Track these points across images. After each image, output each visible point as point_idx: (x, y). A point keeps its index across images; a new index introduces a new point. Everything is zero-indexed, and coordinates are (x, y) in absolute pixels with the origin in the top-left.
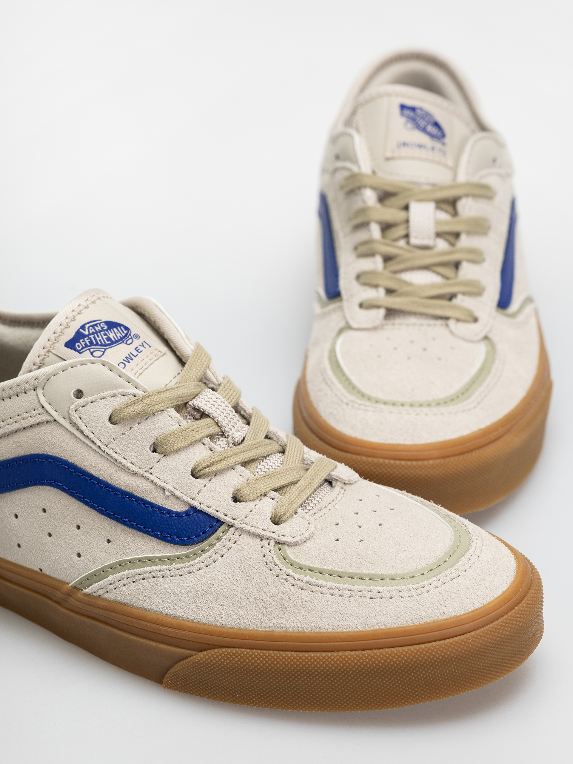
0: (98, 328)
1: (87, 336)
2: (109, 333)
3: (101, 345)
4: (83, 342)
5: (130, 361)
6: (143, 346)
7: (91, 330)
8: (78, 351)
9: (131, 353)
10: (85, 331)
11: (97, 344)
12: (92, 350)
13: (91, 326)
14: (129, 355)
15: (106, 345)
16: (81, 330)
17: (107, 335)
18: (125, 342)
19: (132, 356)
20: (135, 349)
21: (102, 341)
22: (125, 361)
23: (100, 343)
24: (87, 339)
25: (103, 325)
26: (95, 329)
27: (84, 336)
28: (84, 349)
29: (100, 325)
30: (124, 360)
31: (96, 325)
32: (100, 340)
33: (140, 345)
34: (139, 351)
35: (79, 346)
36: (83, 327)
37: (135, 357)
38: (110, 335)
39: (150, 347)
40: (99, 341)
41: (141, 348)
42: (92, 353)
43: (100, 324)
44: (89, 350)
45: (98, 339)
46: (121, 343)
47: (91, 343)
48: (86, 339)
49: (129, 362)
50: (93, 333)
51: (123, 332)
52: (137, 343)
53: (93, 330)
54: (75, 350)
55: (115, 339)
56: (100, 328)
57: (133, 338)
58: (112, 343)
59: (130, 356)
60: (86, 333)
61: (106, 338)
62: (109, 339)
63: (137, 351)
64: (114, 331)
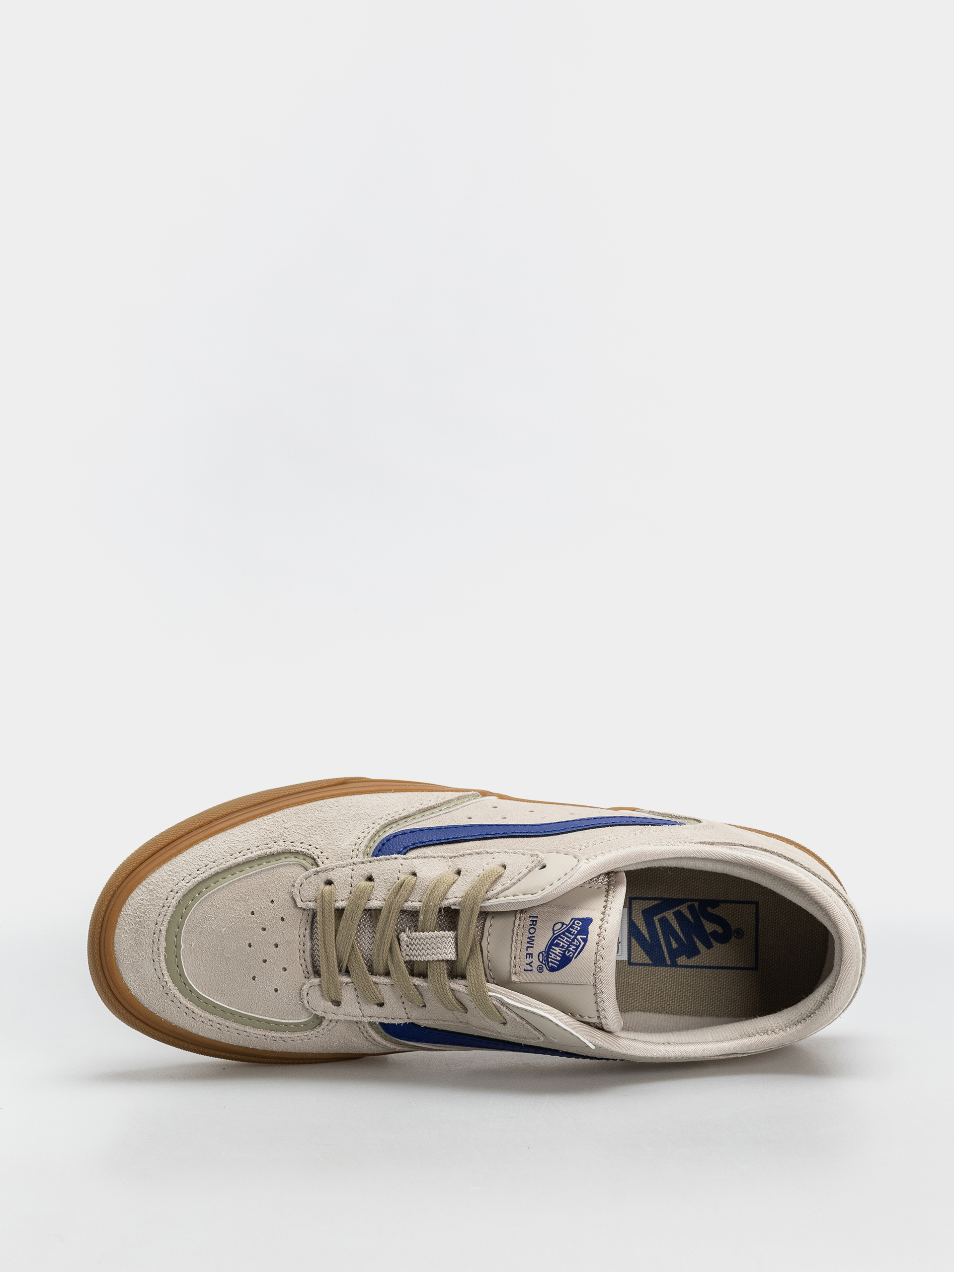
0: (572, 948)
1: (576, 936)
2: (561, 950)
3: (559, 936)
4: (577, 928)
5: (528, 940)
6: (529, 964)
7: (576, 943)
8: (576, 919)
9: (533, 947)
10: (581, 938)
11: (563, 933)
12: (565, 926)
13: (579, 946)
14: (533, 944)
15: (556, 938)
16: (585, 937)
17: (561, 947)
18: (544, 953)
19: (530, 945)
20: (532, 954)
21: (561, 939)
22: (532, 937)
23: (562, 935)
24: (574, 932)
25: (571, 954)
26: (574, 945)
27: (579, 933)
28: (571, 923)
29: (572, 952)
30: (534, 936)
31: (576, 950)
32: (563, 939)
33: (532, 962)
34: (528, 956)
35: (577, 923)
36: (585, 940)
37: (528, 947)
38: (559, 949)
39: (525, 970)
40: (564, 937)
41: (529, 960)
42: (563, 924)
43: (574, 953)
44: (567, 925)
45: (566, 938)
46: (545, 949)
47: (570, 932)
48: (576, 932)
49: (529, 938)
50: (573, 940)
51: (551, 962)
52: (536, 963)
53: (575, 943)
54: (578, 919)
55: (553, 949)
56: (571, 949)
57: (541, 964)
58: (552, 944)
59: (531, 944)
60: (579, 937)
61: (560, 944)
62: (557, 945)
63: (529, 954)
64: (559, 956)
